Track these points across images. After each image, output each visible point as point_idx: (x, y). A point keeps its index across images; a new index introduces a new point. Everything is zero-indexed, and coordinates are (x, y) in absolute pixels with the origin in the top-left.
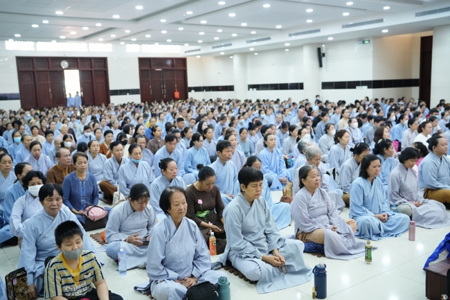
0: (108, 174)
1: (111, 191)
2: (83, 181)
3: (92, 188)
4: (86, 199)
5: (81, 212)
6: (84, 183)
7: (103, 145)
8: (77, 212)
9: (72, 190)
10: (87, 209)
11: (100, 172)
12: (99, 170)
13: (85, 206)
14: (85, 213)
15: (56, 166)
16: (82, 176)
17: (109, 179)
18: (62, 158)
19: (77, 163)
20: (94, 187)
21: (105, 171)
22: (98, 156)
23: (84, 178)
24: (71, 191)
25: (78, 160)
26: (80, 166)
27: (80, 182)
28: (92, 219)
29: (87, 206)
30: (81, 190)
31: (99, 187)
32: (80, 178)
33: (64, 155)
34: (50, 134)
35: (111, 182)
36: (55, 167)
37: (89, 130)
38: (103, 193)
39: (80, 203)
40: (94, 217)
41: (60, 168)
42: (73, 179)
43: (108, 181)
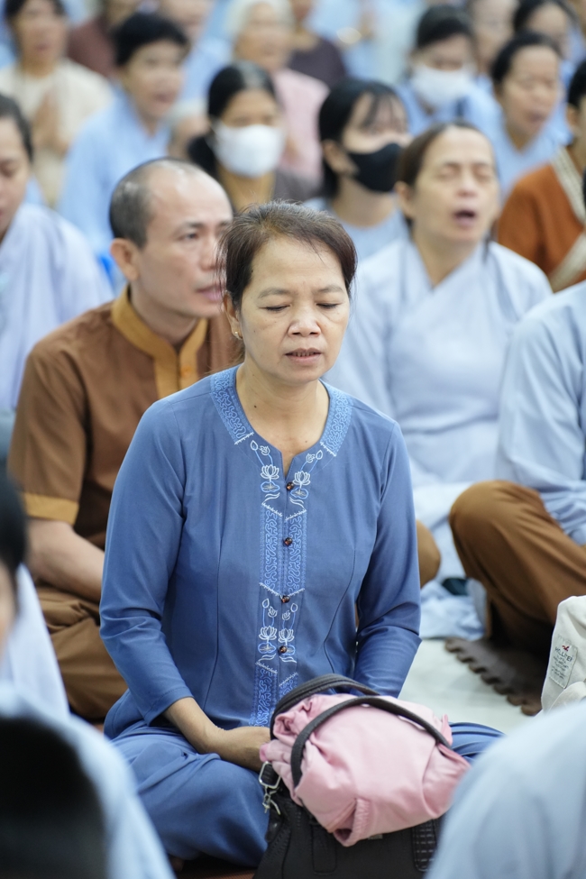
0: (538, 429)
1: (545, 578)
2: (298, 461)
3: (365, 540)
4: (305, 629)
5: (249, 735)
6: (302, 479)
7: (548, 181)
8: (213, 734)
9: (194, 530)
10: (299, 717)
11: (476, 406)
12: (474, 391)
13: (286, 686)
14: (276, 753)
15: (104, 315)
16: (286, 416)
17: (545, 474)
18: (154, 246)
19: (250, 300)
20: (381, 527)
21: (514, 400)
22: (472, 268)
23: (310, 434)
24: (182, 540)
25: (264, 279)
26: (279, 322)
27: (270, 474)
28: (329, 820)
29: (309, 686)
30: (270, 540)
31: (444, 541)
32: (273, 434)
33: (181, 221)
34: (163, 50)
35: (552, 505)
36: (100, 325)
37: (455, 48)
38: (476, 589)
39: (247, 656)
40: (351, 802)
41: (134, 333)
42: (211, 437)
43: (529, 495)
